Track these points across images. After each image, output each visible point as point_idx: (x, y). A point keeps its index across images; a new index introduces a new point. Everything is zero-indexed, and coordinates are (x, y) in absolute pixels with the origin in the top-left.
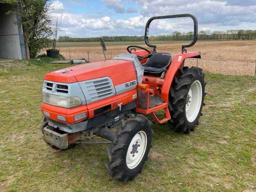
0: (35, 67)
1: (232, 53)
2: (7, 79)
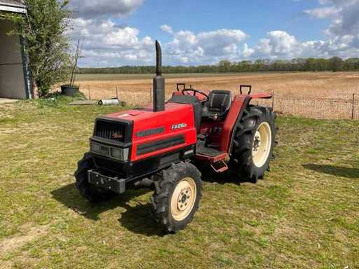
0: (50, 110)
1: (305, 89)
2: (17, 127)
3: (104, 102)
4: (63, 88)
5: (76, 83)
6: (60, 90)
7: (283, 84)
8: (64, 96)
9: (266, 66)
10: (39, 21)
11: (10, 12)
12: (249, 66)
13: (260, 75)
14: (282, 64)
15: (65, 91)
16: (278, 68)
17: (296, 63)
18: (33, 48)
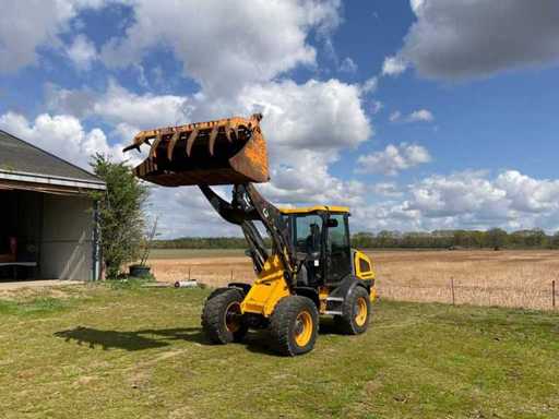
0: (126, 293)
3: (181, 284)
4: (132, 268)
5: (147, 263)
6: (128, 271)
7: (410, 268)
8: (132, 278)
9: (395, 240)
10: (119, 198)
11: (91, 189)
12: (370, 240)
13: (385, 254)
14: (418, 238)
15: (134, 272)
16: (411, 244)
17: (439, 236)
18: (109, 226)
